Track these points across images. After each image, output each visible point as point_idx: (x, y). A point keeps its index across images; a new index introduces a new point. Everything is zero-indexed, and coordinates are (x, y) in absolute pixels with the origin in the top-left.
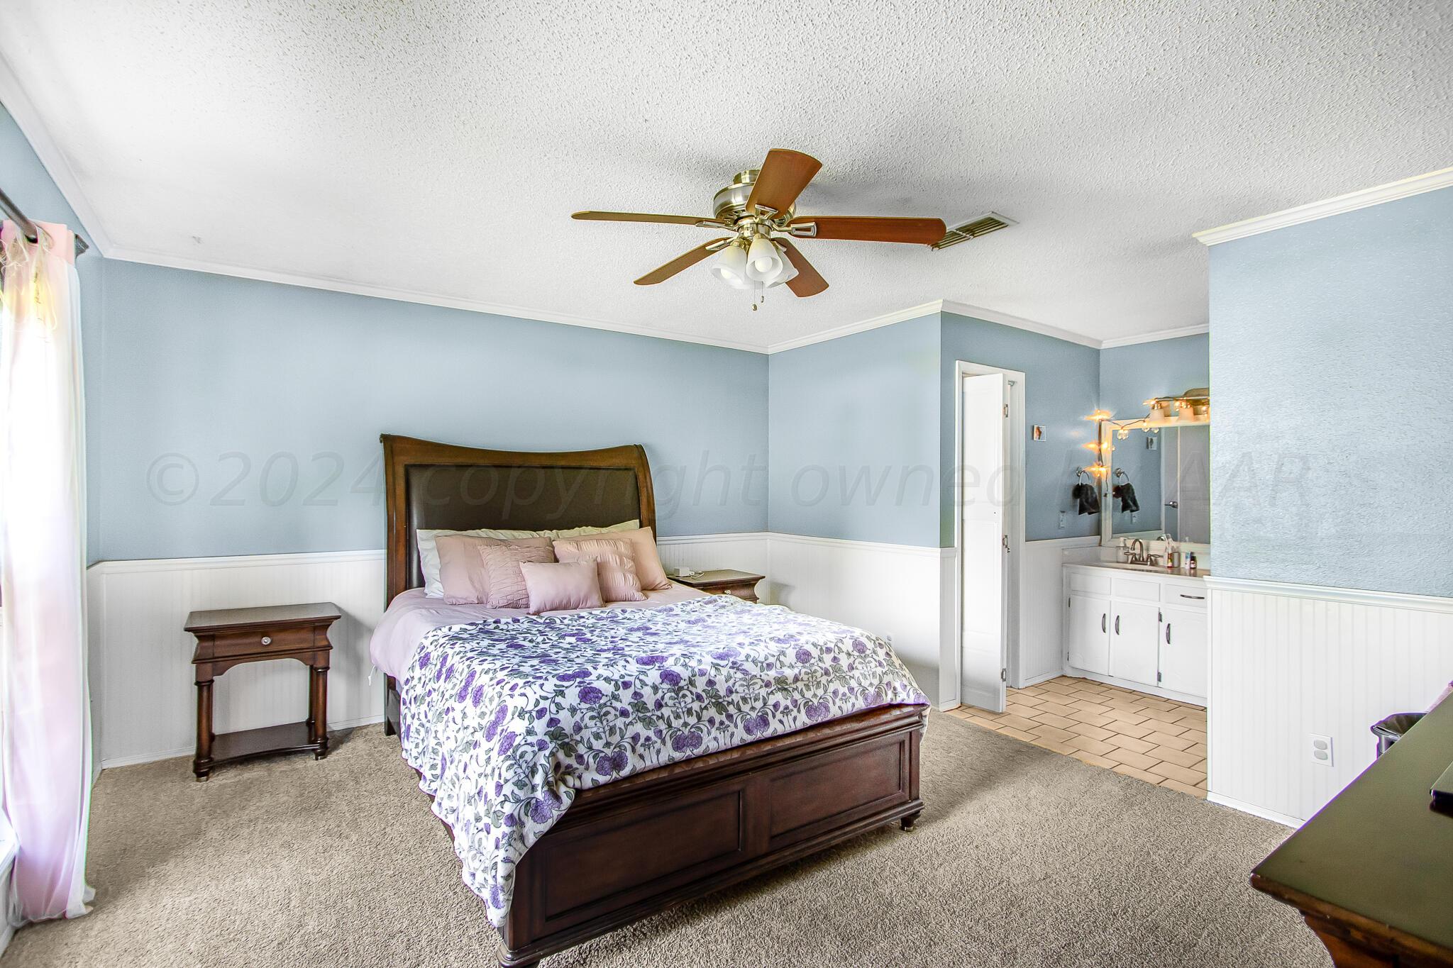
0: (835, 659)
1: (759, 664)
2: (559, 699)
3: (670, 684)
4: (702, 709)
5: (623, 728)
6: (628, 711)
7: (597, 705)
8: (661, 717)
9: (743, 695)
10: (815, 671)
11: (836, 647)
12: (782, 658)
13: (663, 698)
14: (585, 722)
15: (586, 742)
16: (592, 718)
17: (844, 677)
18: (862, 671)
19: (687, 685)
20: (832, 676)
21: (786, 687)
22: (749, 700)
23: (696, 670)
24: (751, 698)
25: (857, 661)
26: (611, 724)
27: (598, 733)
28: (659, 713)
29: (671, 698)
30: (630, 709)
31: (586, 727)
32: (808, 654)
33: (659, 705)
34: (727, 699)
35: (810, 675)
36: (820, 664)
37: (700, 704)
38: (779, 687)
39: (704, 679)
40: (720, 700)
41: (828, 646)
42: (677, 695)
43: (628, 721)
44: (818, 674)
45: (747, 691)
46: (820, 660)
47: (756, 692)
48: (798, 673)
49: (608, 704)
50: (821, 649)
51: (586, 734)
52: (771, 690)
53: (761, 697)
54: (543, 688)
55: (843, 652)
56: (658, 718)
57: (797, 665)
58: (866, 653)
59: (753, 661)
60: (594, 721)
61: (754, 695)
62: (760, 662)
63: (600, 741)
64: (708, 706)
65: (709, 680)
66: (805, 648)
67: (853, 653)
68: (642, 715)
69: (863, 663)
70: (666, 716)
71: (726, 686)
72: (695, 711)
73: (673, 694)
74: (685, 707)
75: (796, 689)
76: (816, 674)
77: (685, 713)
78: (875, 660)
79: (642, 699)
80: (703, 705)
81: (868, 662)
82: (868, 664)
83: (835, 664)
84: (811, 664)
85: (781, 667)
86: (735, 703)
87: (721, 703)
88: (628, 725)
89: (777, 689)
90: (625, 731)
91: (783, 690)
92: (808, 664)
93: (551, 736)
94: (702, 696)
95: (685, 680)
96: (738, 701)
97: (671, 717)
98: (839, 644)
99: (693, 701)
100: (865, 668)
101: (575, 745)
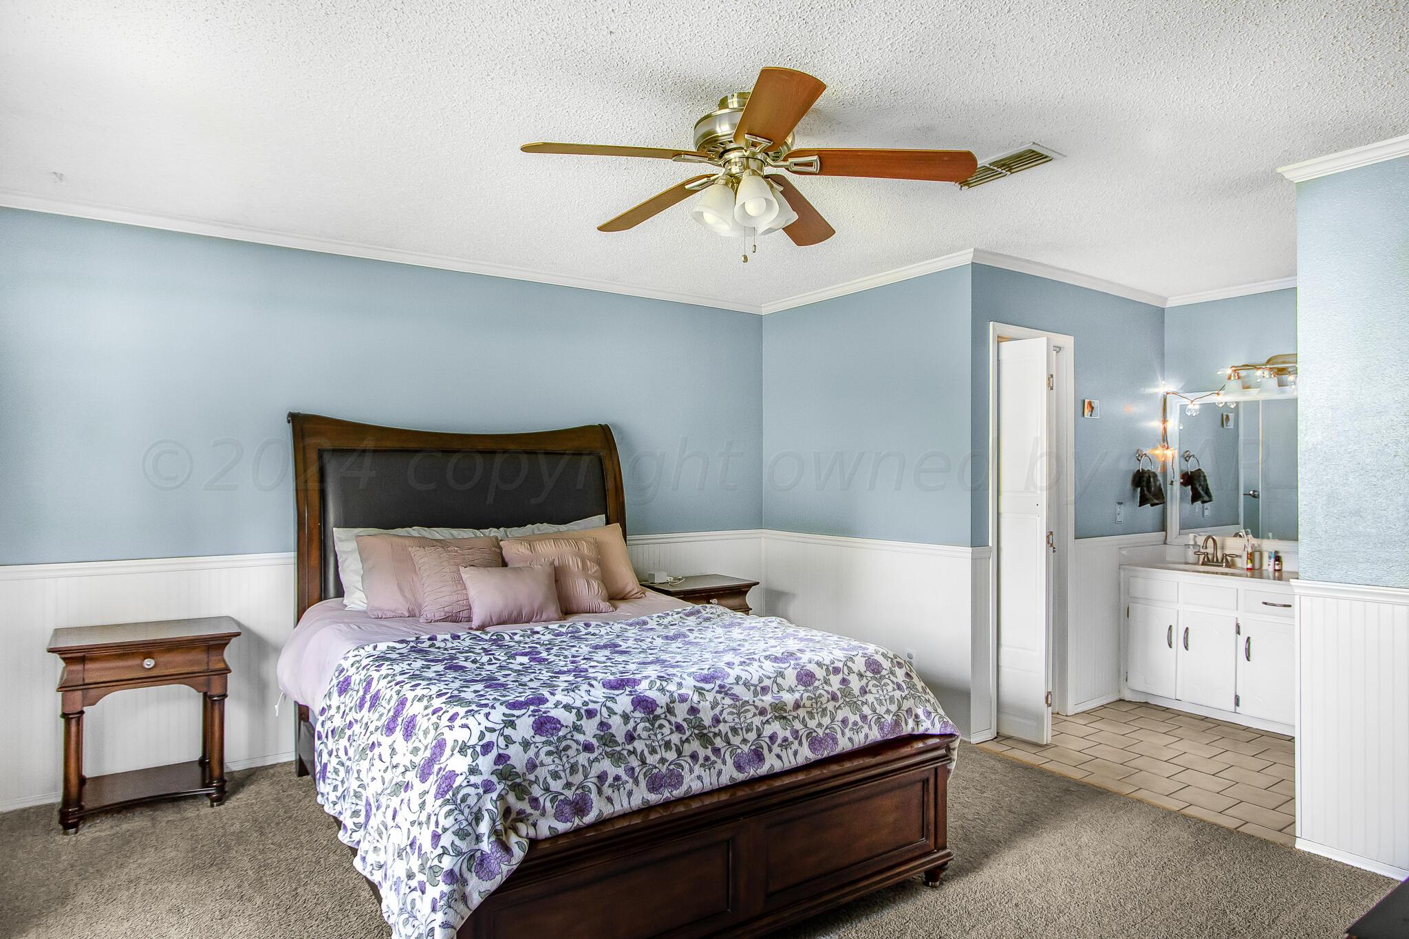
0: (844, 681)
1: (752, 688)
2: (508, 731)
3: (644, 713)
4: (683, 742)
5: (587, 765)
6: (593, 745)
7: (555, 738)
8: (633, 752)
9: (733, 724)
10: (820, 696)
11: (845, 667)
12: (779, 680)
13: (635, 729)
14: (540, 759)
15: (541, 782)
16: (549, 753)
17: (855, 702)
18: (877, 696)
19: (664, 713)
20: (841, 701)
21: (785, 715)
22: (740, 730)
23: (676, 695)
24: (742, 729)
25: (871, 684)
26: (572, 761)
27: (556, 772)
28: (630, 747)
29: (645, 729)
30: (595, 742)
31: (542, 765)
32: (810, 675)
33: (630, 737)
34: (713, 730)
35: (814, 701)
36: (826, 688)
37: (680, 735)
38: (777, 714)
39: (686, 706)
40: (705, 731)
41: (835, 665)
42: (653, 725)
43: (592, 756)
44: (824, 700)
45: (737, 720)
46: (827, 682)
47: (749, 721)
48: (799, 698)
49: (569, 736)
50: (827, 669)
51: (542, 772)
52: (766, 718)
53: (755, 727)
54: (489, 718)
55: (854, 673)
56: (630, 753)
57: (798, 689)
58: (882, 674)
59: (745, 684)
60: (552, 757)
61: (746, 725)
62: (753, 685)
63: (558, 781)
64: (690, 738)
65: (692, 707)
66: (807, 668)
67: (866, 674)
68: (610, 749)
69: (878, 686)
70: (639, 751)
71: (712, 714)
72: (675, 744)
73: (647, 725)
74: (662, 740)
75: (797, 717)
76: (821, 699)
77: (663, 747)
78: (893, 682)
79: (610, 731)
80: (684, 737)
81: (884, 685)
82: (884, 687)
83: (844, 687)
84: (815, 687)
85: (778, 692)
86: (723, 735)
87: (705, 734)
88: (593, 761)
89: (773, 717)
90: (589, 770)
91: (780, 719)
92: (812, 687)
93: (499, 776)
94: (682, 726)
95: (662, 707)
96: (727, 732)
97: (645, 752)
98: (850, 664)
99: (672, 732)
100: (880, 692)
101: (528, 786)
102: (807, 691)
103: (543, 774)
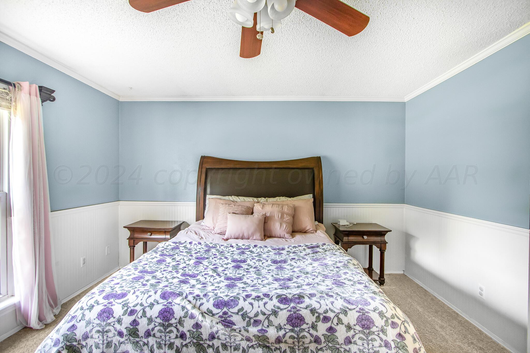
0: (331, 329)
1: (247, 319)
3: (163, 320)
4: (182, 346)
5: (117, 344)
6: (123, 334)
7: (105, 323)
8: (146, 344)
9: (224, 342)
10: (304, 337)
11: (336, 318)
12: (272, 318)
13: (153, 329)
14: (92, 334)
15: (88, 348)
16: (98, 331)
17: (338, 349)
18: (361, 348)
19: (176, 323)
20: (323, 345)
21: (268, 345)
22: (229, 348)
23: (190, 313)
24: (231, 347)
25: (357, 337)
26: (109, 340)
27: (98, 344)
28: (145, 341)
29: (160, 331)
30: (125, 332)
31: (92, 337)
32: (301, 319)
33: (148, 334)
34: (208, 342)
35: (296, 340)
36: (312, 331)
37: (182, 341)
38: (260, 343)
39: (193, 322)
40: (201, 342)
41: (327, 315)
42: (165, 329)
43: (122, 340)
44: (307, 341)
45: (228, 340)
46: (314, 327)
47: (237, 343)
48: (281, 335)
49: (112, 324)
50: (318, 317)
51: (90, 342)
52: (251, 344)
53: (241, 348)
55: (343, 324)
56: (145, 344)
57: (285, 327)
58: (372, 330)
59: (242, 315)
60: (98, 334)
61: (235, 345)
62: (248, 317)
63: (98, 350)
64: (189, 345)
65: (197, 323)
66: (300, 312)
67: (354, 327)
68: (133, 339)
69: (364, 339)
70: (150, 344)
71: (210, 332)
72: (176, 346)
73: (162, 328)
74: (169, 341)
75: (279, 349)
76: (303, 340)
77: (167, 346)
78: (381, 339)
79: (137, 327)
80: (184, 343)
81: (372, 340)
82: (370, 342)
83: (329, 334)
84: (302, 329)
85: (268, 326)
86: (215, 348)
87: (201, 344)
88: (122, 343)
89: (258, 344)
90: (118, 348)
91: (264, 347)
92: (298, 329)
93: (65, 338)
94: (186, 335)
95: (176, 319)
96: (219, 347)
97: (154, 346)
98: (341, 316)
99: (177, 337)
100: (366, 345)
101: (80, 348)
102: (292, 331)
103: (91, 343)
